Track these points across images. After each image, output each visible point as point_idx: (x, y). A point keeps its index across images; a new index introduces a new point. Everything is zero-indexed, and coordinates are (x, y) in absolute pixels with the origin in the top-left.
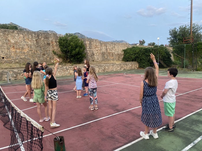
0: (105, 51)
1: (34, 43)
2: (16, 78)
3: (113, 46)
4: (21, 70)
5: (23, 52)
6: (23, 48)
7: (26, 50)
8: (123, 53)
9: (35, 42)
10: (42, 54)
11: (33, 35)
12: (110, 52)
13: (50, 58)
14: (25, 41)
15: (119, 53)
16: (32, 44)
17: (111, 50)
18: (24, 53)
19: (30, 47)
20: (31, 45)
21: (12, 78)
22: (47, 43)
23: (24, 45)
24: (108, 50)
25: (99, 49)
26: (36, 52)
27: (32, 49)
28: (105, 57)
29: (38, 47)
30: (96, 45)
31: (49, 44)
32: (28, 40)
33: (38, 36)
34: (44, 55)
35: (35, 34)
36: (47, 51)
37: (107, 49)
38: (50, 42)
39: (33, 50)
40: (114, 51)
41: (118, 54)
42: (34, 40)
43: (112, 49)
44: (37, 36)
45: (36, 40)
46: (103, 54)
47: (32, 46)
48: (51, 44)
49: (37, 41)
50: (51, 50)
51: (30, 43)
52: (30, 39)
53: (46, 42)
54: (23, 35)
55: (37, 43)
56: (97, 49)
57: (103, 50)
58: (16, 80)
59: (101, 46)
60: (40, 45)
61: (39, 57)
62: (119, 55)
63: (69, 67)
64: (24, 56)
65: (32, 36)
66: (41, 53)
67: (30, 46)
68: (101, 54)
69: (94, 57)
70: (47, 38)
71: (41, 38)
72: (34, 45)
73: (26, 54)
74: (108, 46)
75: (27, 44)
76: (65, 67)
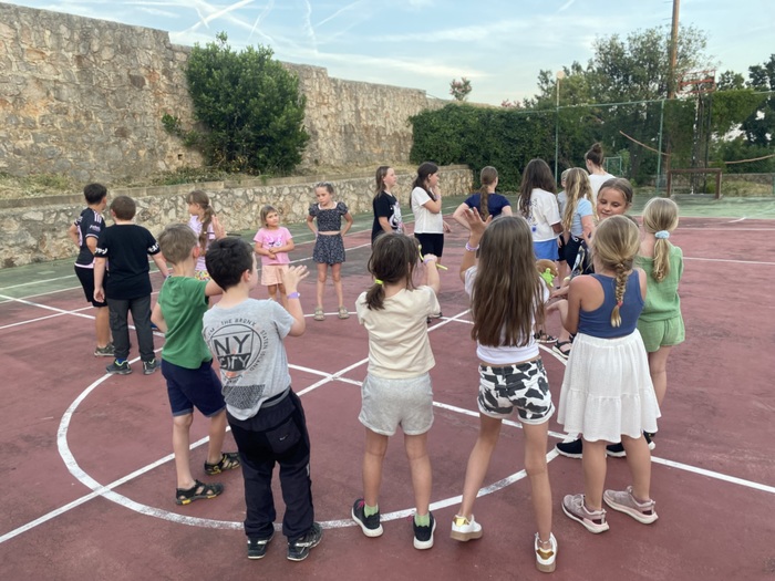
0: (354, 122)
1: (70, 75)
2: (37, 255)
3: (379, 98)
4: (58, 213)
5: (24, 119)
6: (18, 98)
7: (38, 110)
8: (410, 130)
9: (75, 69)
10: (113, 130)
11: (63, 29)
12: (370, 123)
13: (151, 151)
14: (26, 58)
15: (398, 130)
16: (60, 78)
17: (373, 119)
18: (30, 124)
19: (52, 94)
20: (56, 81)
21: (21, 252)
22: (130, 76)
23: (25, 82)
24: (363, 116)
25: (333, 110)
26: (84, 122)
27: (64, 104)
28: (354, 146)
29: (90, 92)
30: (320, 94)
31: (137, 82)
32: (39, 56)
33: (86, 37)
34: (123, 133)
35: (71, 28)
36: (134, 114)
37: (358, 112)
38: (143, 71)
39: (72, 111)
40: (380, 123)
41: (396, 134)
42: (67, 60)
43: (376, 111)
44: (82, 39)
45: (79, 59)
46: (347, 132)
47: (65, 91)
48: (147, 81)
49: (85, 62)
50: (149, 111)
51: (48, 71)
52: (48, 53)
53: (124, 73)
54: (11, 26)
55: (85, 72)
56: (325, 111)
57: (346, 117)
58: (38, 261)
59: (338, 96)
60: (99, 85)
61: (101, 144)
62: (399, 138)
63: (255, 193)
64: (31, 141)
65: (57, 35)
66: (108, 125)
67: (55, 89)
68: (340, 132)
69: (317, 146)
70: (129, 52)
71: (100, 51)
72: (73, 82)
73: (38, 131)
74: (361, 100)
75: (38, 75)
76: (239, 193)
